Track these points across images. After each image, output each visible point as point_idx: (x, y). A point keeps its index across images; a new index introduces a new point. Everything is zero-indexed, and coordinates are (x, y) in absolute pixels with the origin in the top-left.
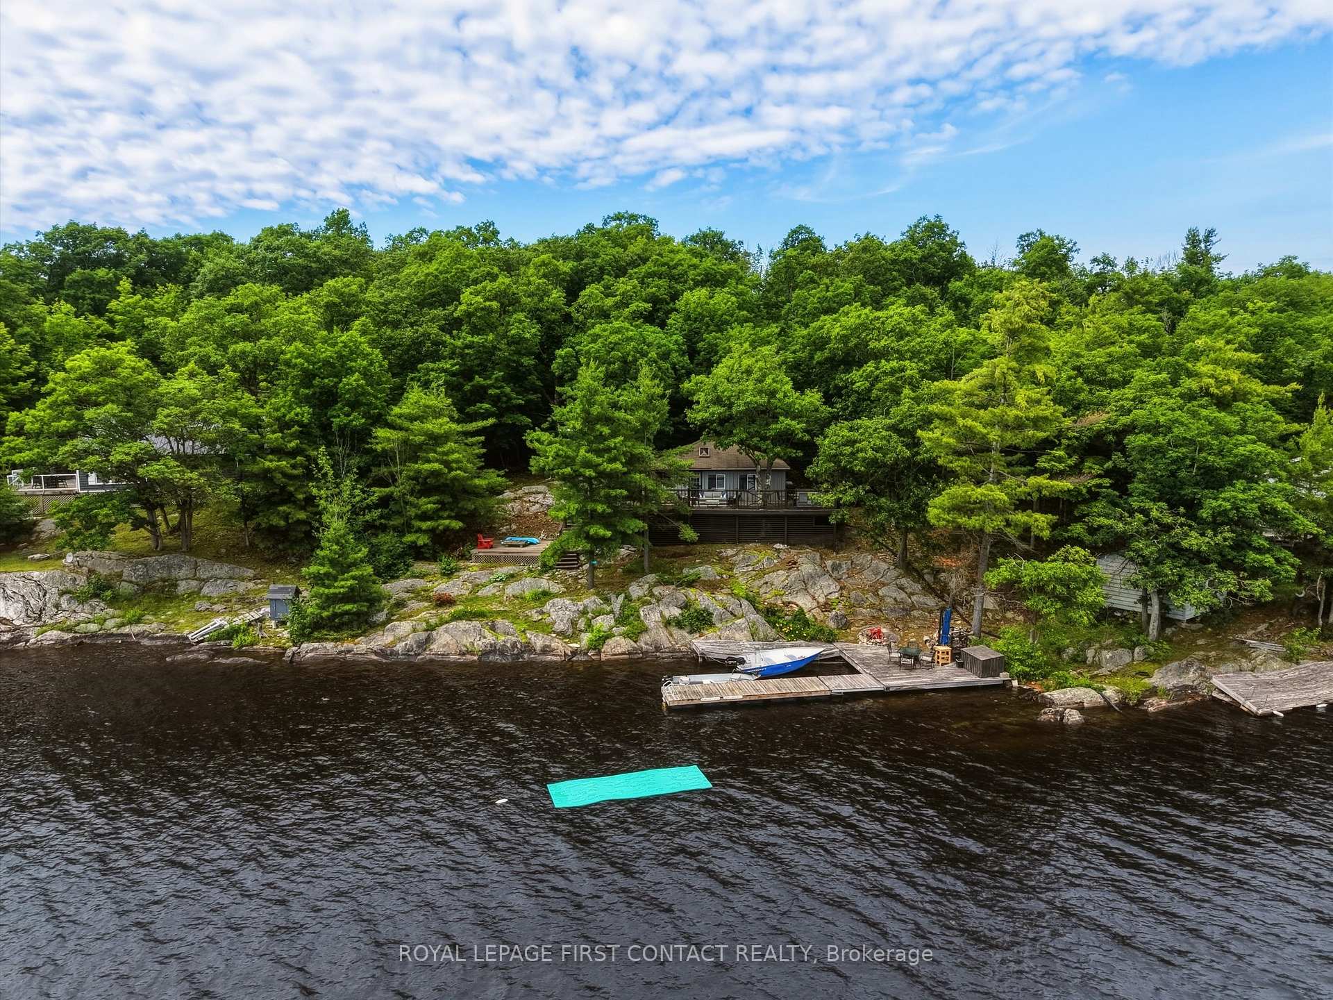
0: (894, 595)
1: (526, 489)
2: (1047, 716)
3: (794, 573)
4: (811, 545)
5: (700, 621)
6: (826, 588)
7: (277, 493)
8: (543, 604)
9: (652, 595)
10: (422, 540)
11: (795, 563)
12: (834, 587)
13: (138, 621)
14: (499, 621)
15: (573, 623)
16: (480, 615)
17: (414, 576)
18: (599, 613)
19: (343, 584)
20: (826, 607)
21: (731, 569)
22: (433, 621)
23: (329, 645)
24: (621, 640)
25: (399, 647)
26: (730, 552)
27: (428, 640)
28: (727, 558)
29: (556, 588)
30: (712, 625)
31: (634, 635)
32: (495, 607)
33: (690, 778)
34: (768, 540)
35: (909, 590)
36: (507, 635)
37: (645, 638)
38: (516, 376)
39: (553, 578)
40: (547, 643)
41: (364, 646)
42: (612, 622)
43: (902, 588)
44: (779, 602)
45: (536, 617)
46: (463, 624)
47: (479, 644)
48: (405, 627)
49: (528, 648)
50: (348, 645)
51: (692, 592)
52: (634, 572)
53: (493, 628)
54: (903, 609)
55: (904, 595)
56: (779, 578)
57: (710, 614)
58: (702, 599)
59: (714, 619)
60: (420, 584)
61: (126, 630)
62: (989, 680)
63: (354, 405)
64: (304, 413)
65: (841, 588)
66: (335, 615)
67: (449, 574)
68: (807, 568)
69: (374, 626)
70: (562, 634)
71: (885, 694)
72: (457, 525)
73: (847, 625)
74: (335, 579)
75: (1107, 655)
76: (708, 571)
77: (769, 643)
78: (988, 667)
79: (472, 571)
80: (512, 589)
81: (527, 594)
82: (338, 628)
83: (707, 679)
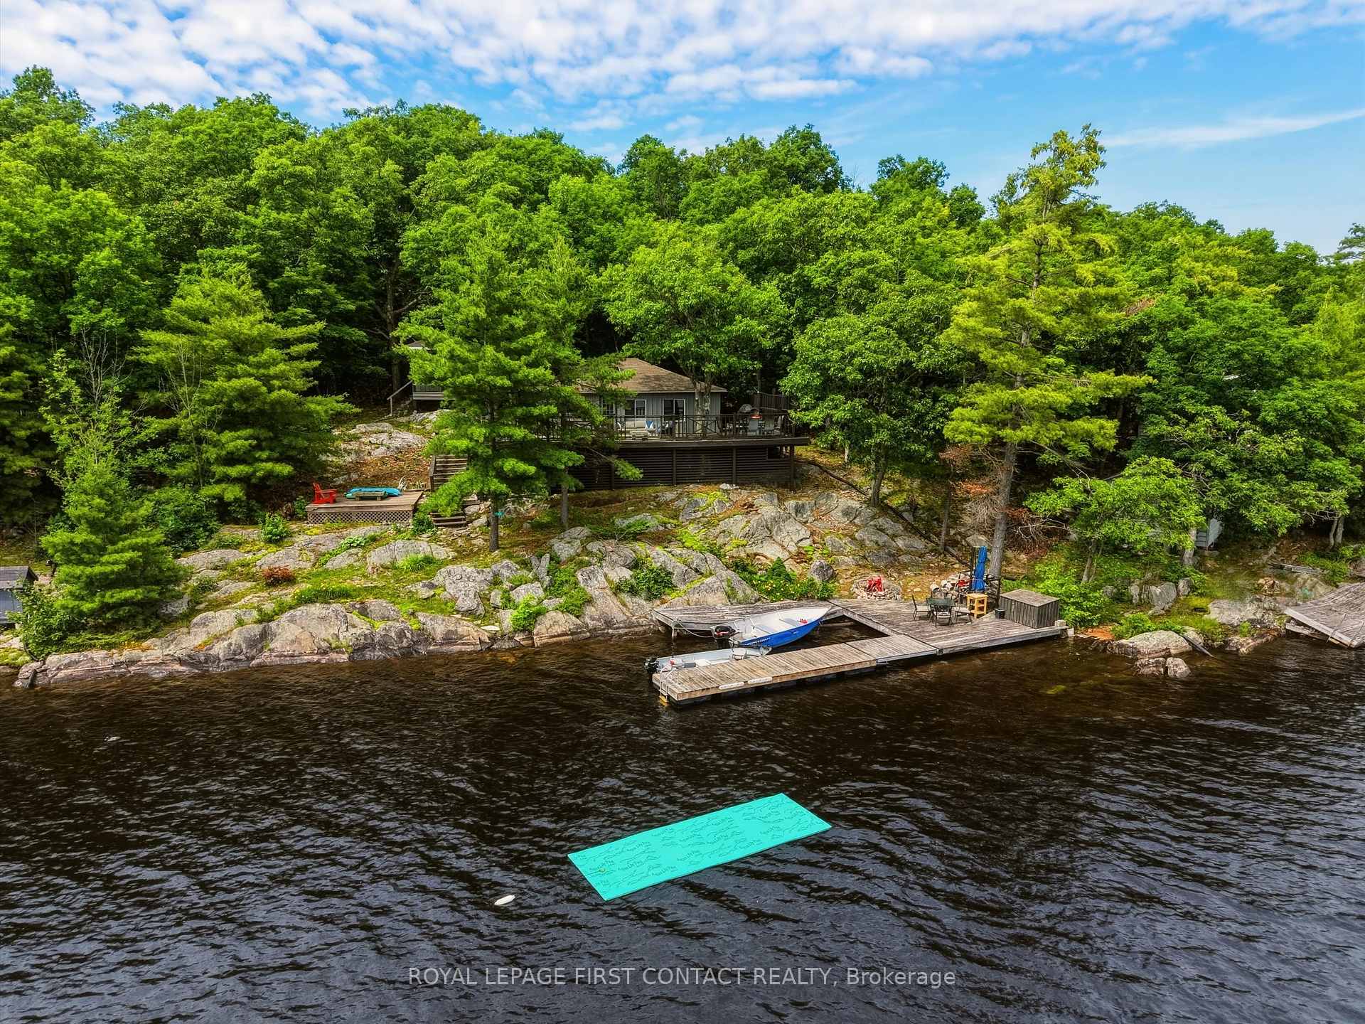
0: (874, 538)
3: (754, 518)
4: (763, 484)
5: (659, 585)
6: (795, 535)
8: (430, 575)
9: (589, 553)
10: (233, 493)
11: (751, 506)
12: (804, 532)
14: (372, 602)
15: (484, 598)
16: (343, 594)
17: (222, 546)
18: (518, 582)
19: (115, 560)
20: (801, 557)
21: (676, 517)
22: (269, 607)
23: (98, 655)
24: (560, 616)
25: (219, 649)
26: (669, 496)
27: (264, 635)
28: (667, 503)
29: (442, 553)
30: (673, 588)
31: (575, 609)
32: (358, 582)
34: (711, 478)
35: (890, 532)
36: (387, 621)
37: (590, 610)
39: (434, 539)
40: (451, 628)
41: (158, 653)
42: (541, 593)
43: (881, 530)
44: (743, 555)
45: (425, 593)
46: (316, 609)
47: (347, 638)
48: (223, 619)
49: (423, 636)
50: (127, 654)
51: (641, 548)
52: (554, 527)
53: (364, 612)
54: (890, 554)
55: (886, 538)
56: (738, 524)
57: (669, 574)
58: (657, 556)
59: (674, 579)
60: (233, 556)
62: (1045, 630)
63: (103, 297)
65: (812, 534)
66: (106, 607)
67: (277, 540)
68: (766, 511)
69: (170, 621)
70: (470, 613)
72: (285, 469)
73: (834, 577)
74: (102, 550)
75: (1155, 590)
76: (648, 520)
77: (752, 608)
79: (308, 535)
80: (377, 556)
81: (401, 562)
82: (110, 628)
83: (702, 659)
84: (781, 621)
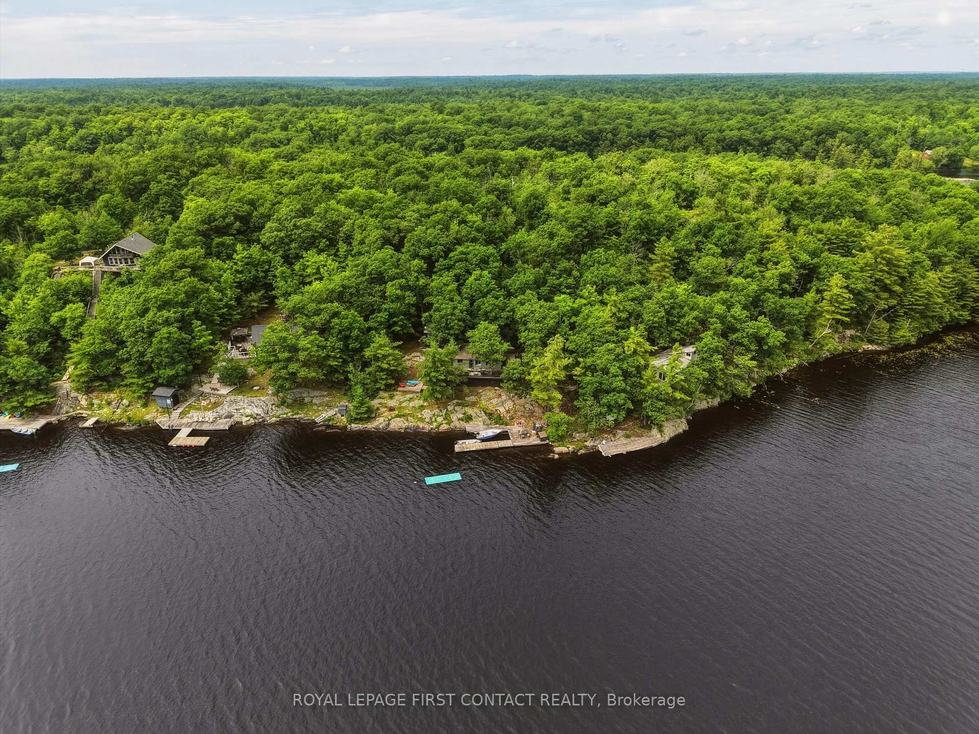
1: (413, 354)
2: (551, 456)
3: (500, 399)
4: (506, 389)
5: (469, 418)
6: (509, 405)
7: (333, 370)
8: (422, 411)
9: (455, 409)
10: (382, 386)
11: (501, 395)
12: (512, 404)
13: (298, 414)
14: (409, 417)
15: (431, 418)
16: (403, 415)
17: (380, 398)
18: (438, 416)
20: (508, 411)
21: (480, 398)
22: (390, 418)
23: (360, 425)
24: (445, 425)
25: (381, 426)
26: (481, 391)
27: (389, 424)
28: (480, 393)
29: (425, 405)
30: (472, 420)
31: (449, 424)
32: (407, 411)
33: (457, 476)
34: (493, 386)
36: (412, 423)
37: (452, 424)
38: (407, 314)
39: (424, 400)
40: (424, 426)
41: (370, 426)
42: (443, 419)
44: (493, 410)
45: (420, 416)
46: (398, 419)
47: (404, 426)
48: (381, 419)
49: (418, 427)
50: (365, 426)
51: (467, 408)
52: (450, 398)
53: (407, 420)
56: (495, 401)
57: (472, 416)
58: (469, 411)
59: (473, 418)
60: (383, 401)
61: (295, 417)
62: (543, 442)
64: (340, 344)
65: (514, 405)
66: (361, 417)
67: (391, 397)
68: (504, 397)
69: (372, 418)
70: (428, 423)
71: (514, 447)
72: (393, 382)
73: (513, 419)
75: (578, 435)
76: (472, 399)
77: (488, 426)
78: (542, 440)
79: (398, 396)
80: (412, 404)
81: (417, 406)
82: (362, 420)
83: (467, 441)
84: (490, 433)
